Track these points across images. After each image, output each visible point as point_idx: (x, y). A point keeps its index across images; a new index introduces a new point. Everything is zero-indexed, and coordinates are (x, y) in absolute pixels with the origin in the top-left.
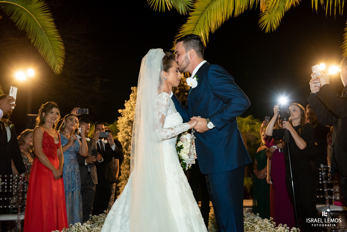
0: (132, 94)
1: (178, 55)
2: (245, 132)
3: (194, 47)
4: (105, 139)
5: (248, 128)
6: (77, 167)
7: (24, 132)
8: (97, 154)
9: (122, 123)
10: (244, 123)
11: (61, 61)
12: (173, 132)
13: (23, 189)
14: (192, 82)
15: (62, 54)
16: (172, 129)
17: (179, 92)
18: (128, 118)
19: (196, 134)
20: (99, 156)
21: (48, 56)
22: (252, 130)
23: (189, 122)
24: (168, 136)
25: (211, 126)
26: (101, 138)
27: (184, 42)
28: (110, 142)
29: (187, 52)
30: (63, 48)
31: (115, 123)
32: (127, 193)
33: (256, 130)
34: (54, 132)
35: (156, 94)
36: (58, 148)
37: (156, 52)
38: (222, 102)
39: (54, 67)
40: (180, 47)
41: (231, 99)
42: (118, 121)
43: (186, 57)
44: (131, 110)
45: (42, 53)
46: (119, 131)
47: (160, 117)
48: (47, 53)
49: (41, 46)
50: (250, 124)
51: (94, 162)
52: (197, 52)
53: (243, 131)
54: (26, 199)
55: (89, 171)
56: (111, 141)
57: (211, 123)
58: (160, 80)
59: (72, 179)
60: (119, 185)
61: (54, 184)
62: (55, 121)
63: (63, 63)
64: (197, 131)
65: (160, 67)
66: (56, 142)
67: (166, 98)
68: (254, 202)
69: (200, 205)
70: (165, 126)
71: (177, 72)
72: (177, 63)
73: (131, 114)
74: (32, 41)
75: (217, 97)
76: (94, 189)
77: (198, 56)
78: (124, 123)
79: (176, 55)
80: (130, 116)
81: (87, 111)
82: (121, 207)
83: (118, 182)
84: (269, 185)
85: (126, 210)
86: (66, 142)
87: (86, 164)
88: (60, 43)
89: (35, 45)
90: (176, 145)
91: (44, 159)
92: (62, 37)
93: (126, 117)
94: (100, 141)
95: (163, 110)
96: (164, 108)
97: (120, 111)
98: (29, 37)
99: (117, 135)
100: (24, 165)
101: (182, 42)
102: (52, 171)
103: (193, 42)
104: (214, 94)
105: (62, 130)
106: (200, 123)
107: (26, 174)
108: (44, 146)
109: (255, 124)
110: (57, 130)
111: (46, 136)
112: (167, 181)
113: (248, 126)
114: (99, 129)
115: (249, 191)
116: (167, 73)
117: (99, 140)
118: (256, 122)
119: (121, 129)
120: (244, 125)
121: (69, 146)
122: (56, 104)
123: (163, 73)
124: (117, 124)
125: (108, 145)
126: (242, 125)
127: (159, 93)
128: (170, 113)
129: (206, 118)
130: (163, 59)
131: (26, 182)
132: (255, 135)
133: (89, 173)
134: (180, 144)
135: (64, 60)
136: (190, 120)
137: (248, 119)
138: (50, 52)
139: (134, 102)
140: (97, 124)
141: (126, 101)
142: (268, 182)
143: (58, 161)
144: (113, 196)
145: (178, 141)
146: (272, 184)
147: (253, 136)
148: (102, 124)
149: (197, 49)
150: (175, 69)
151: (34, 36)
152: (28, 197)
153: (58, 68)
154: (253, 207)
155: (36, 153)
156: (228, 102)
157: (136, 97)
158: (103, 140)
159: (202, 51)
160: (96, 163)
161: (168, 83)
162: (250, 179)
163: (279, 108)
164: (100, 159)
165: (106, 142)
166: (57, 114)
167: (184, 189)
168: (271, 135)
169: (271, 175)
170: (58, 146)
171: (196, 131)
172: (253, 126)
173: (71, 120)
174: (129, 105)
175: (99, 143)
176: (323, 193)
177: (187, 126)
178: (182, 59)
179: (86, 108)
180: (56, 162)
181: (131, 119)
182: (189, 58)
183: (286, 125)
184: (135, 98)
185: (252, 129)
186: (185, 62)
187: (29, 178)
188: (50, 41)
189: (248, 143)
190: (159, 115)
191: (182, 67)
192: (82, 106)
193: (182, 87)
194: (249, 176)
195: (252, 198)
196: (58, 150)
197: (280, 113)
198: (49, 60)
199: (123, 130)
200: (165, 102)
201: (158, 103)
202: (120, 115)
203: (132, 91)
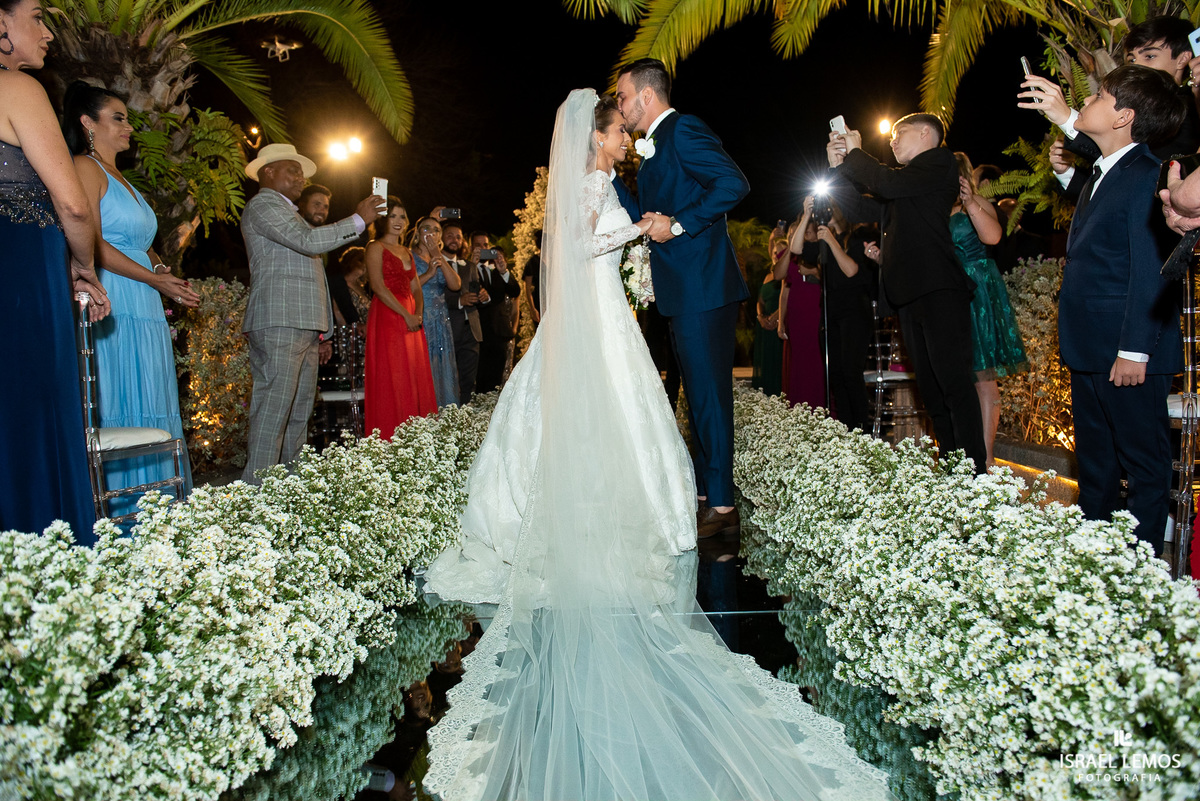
0: (537, 181)
1: (623, 100)
2: (744, 248)
3: (652, 83)
4: (491, 262)
5: (749, 240)
6: (444, 311)
7: (347, 252)
8: (480, 290)
9: (522, 233)
10: (742, 231)
11: (407, 119)
12: (610, 241)
13: (357, 349)
14: (646, 148)
15: (408, 106)
16: (609, 236)
17: (624, 175)
18: (532, 224)
19: (652, 244)
20: (483, 291)
21: (384, 110)
22: (756, 245)
23: (639, 223)
24: (602, 249)
25: (677, 229)
26: (483, 261)
27: (633, 75)
28: (499, 268)
29: (638, 92)
30: (409, 93)
31: (508, 235)
32: (535, 352)
33: (764, 244)
34: (403, 249)
35: (583, 174)
36: (411, 279)
37: (584, 95)
38: (699, 187)
39: (396, 131)
40: (626, 84)
41: (714, 180)
42: (514, 232)
43: (638, 103)
44: (537, 210)
45: (374, 106)
46: (516, 249)
47: (590, 214)
48: (381, 107)
49: (371, 92)
50: (753, 233)
51: (475, 304)
52: (657, 92)
53: (741, 246)
54: (363, 367)
55: (467, 318)
56: (501, 266)
57: (677, 225)
58: (591, 148)
59: (437, 333)
60: (520, 344)
61: (409, 339)
62: (401, 232)
63: (411, 124)
64: (653, 239)
65: (590, 123)
66: (407, 268)
67: (602, 181)
68: (755, 372)
69: (664, 378)
70: (597, 232)
71: (622, 131)
72: (622, 114)
73: (538, 217)
74: (354, 84)
75: (691, 176)
76: (477, 349)
77: (660, 100)
78: (525, 235)
79: (620, 99)
80: (535, 221)
81: (457, 213)
82: (526, 376)
83: (518, 339)
84: (782, 341)
85: (534, 380)
86: (424, 269)
87: (460, 307)
88: (404, 85)
89: (359, 91)
90: (621, 268)
91: (388, 298)
92: (406, 75)
93: (529, 224)
94: (483, 267)
95: (595, 203)
96: (597, 200)
97: (517, 212)
98: (349, 75)
99: (513, 256)
100: (355, 309)
101: (629, 74)
102: (403, 318)
103: (649, 73)
104: (684, 169)
105: (416, 246)
106: (658, 225)
107: (359, 325)
108: (387, 275)
109: (761, 233)
110: (408, 246)
111: (388, 258)
112: (604, 330)
113: (749, 239)
114: (479, 245)
115: (747, 353)
116: (603, 135)
117: (480, 264)
118: (764, 231)
119: (519, 246)
120: (741, 235)
121: (429, 276)
122: (399, 200)
123: (597, 134)
124: (513, 236)
125: (496, 274)
126: (739, 234)
127: (589, 172)
128: (608, 209)
129: (670, 216)
130: (596, 108)
131: (361, 339)
132: (761, 254)
133: (467, 322)
134: (627, 266)
135: (412, 117)
136: (642, 218)
137: (749, 224)
138: (388, 103)
139: (541, 196)
140: (476, 234)
141: (526, 194)
142: (780, 335)
143: (413, 301)
144: (509, 362)
145: (624, 260)
146: (787, 337)
147: (758, 255)
148: (484, 235)
149: (658, 85)
150: (618, 128)
151: (358, 74)
152: (368, 362)
153: (402, 134)
154: (753, 378)
155: (374, 287)
156: (708, 185)
157: (546, 187)
158: (487, 264)
159: (666, 91)
160: (478, 306)
161: (606, 155)
162: (749, 332)
163: (815, 202)
164: (485, 296)
165: (492, 267)
166: (403, 217)
167: (634, 344)
168: (800, 252)
169: (786, 322)
170: (411, 275)
171: (650, 239)
172: (759, 237)
173: (428, 227)
174: (532, 201)
175: (481, 270)
176: (873, 351)
177: (636, 231)
178: (629, 106)
179: (456, 207)
180: (411, 302)
181: (538, 226)
182: (643, 103)
183: (824, 234)
184: (544, 188)
185: (755, 243)
186: (635, 111)
187: (365, 331)
188: (385, 82)
189: (749, 268)
190: (587, 211)
191: (631, 122)
192: (449, 205)
193: (629, 166)
194: (748, 326)
195: (752, 365)
196: (413, 282)
197: (814, 211)
198: (385, 119)
199: (524, 247)
200: (599, 189)
201: (586, 190)
202: (517, 220)
203: (537, 174)
